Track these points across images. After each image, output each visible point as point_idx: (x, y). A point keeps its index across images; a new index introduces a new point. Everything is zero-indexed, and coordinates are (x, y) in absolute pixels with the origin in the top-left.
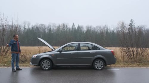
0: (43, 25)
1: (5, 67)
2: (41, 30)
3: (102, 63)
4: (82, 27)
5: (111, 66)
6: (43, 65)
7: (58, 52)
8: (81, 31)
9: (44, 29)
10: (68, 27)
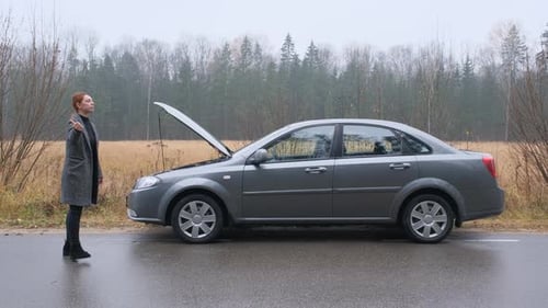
0: (154, 43)
1: (21, 231)
2: (145, 69)
3: (440, 212)
4: (327, 54)
5: (476, 226)
6: (184, 220)
7: (247, 163)
8: (322, 68)
9: (160, 65)
10: (265, 52)
